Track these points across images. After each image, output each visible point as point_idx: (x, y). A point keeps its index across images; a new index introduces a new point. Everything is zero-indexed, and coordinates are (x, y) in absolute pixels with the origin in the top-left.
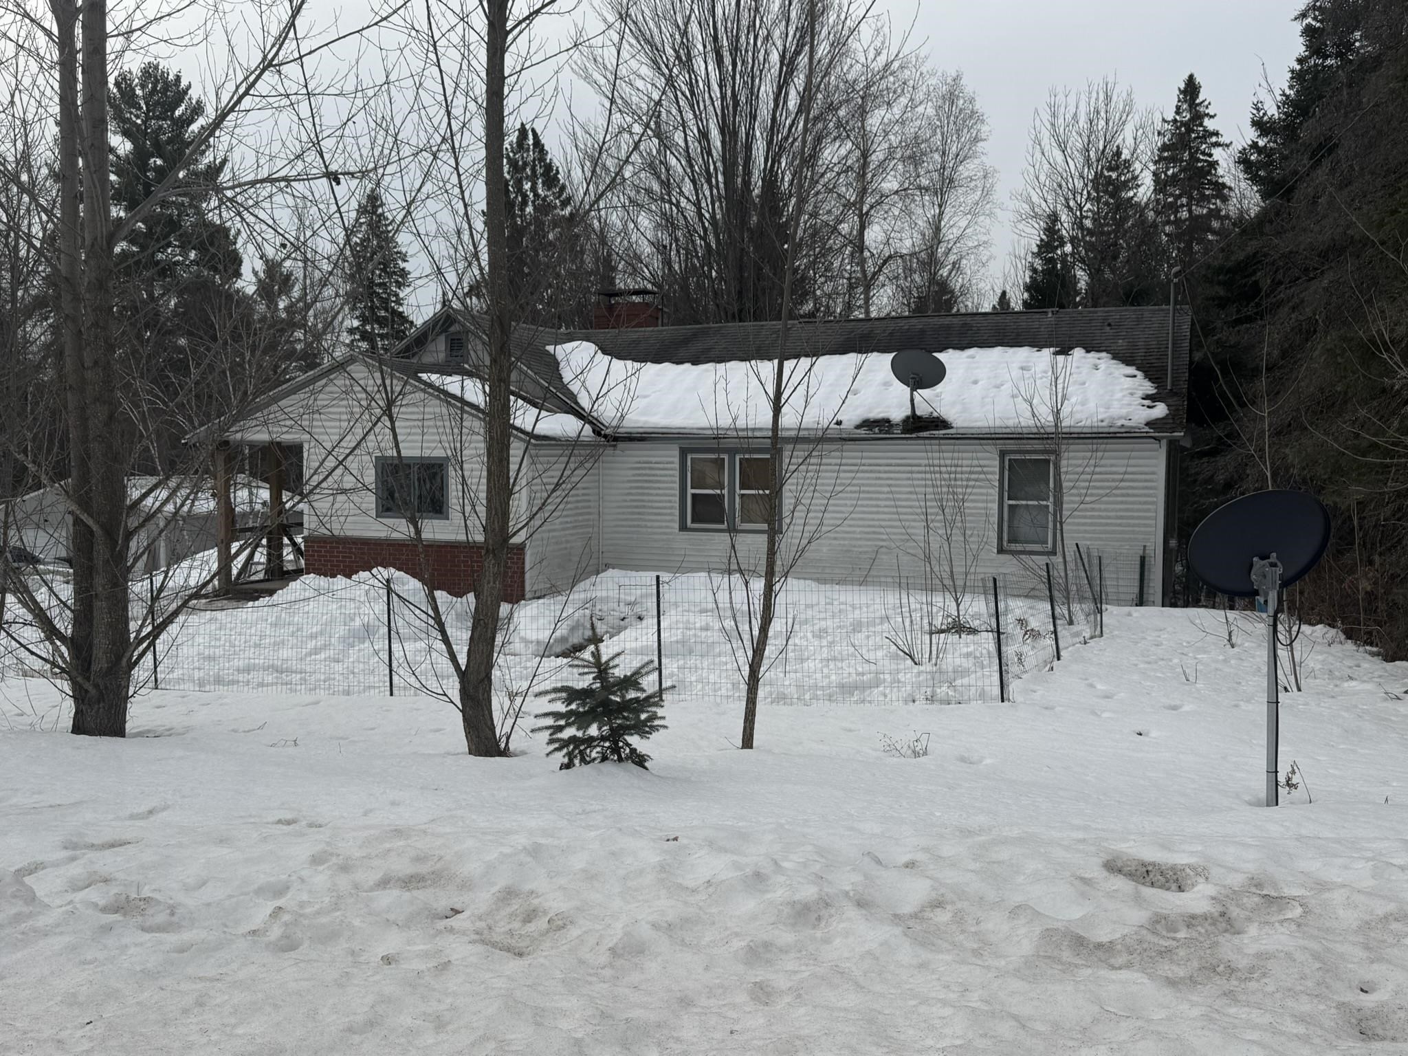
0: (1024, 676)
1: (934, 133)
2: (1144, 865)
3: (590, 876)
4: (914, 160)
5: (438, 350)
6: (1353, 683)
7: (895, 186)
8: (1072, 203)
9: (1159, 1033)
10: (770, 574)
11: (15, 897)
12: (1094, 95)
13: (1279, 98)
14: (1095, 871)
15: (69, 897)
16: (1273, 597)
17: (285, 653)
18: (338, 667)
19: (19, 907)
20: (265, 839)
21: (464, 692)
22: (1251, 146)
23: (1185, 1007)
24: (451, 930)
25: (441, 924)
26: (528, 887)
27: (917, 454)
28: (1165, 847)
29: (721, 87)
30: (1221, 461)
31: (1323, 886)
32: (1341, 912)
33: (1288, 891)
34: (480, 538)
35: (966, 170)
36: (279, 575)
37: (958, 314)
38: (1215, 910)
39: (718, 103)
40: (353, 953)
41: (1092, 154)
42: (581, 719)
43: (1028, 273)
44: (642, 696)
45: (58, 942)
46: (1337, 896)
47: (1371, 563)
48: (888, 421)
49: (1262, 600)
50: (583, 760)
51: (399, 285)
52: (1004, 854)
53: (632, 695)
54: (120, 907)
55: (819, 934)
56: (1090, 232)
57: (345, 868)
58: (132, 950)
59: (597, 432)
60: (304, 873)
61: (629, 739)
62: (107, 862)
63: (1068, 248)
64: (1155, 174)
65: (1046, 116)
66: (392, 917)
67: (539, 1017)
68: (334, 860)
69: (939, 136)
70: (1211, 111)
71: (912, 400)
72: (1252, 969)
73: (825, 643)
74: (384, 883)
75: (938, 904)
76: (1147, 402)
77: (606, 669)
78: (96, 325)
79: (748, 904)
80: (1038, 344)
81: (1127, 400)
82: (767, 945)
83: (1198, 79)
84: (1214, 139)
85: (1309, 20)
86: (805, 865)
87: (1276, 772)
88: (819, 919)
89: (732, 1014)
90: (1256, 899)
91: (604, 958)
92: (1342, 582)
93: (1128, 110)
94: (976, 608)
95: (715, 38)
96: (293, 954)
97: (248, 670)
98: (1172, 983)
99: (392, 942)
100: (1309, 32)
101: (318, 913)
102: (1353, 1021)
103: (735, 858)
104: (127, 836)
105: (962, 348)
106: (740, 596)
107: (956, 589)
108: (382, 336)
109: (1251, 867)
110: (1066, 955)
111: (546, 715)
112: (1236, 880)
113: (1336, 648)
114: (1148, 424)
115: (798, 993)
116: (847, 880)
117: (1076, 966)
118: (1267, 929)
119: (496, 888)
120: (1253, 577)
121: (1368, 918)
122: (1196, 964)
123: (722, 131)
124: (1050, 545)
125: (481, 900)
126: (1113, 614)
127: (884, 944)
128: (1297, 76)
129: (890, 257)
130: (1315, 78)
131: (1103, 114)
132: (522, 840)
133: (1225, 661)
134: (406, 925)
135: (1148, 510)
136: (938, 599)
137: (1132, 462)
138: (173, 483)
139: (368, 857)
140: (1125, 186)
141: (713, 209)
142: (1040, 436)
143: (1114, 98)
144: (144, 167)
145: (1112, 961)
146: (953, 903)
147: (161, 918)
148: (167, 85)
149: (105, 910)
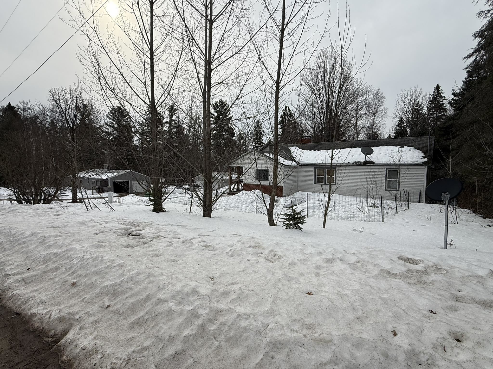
0: (388, 217)
1: (373, 101)
2: (408, 258)
3: (287, 250)
4: (369, 107)
5: (268, 149)
6: (473, 223)
7: (364, 113)
8: (406, 115)
9: (403, 293)
10: (330, 193)
11: (189, 243)
12: (412, 91)
13: (459, 88)
14: (395, 258)
15: (198, 244)
16: (447, 202)
17: (239, 205)
18: (248, 208)
19: (190, 244)
20: (230, 237)
21: (268, 213)
22: (452, 99)
23: (411, 289)
24: (260, 256)
25: (259, 255)
26: (275, 250)
27: (366, 169)
28: (414, 255)
29: (326, 95)
30: (441, 171)
31: (453, 267)
32: (456, 274)
33: (443, 268)
34: (272, 184)
35: (381, 108)
36: (239, 190)
37: (379, 139)
38: (423, 270)
39: (325, 98)
40: (243, 258)
41: (411, 104)
42: (289, 220)
43: (395, 130)
44: (301, 216)
45: (195, 251)
46: (456, 270)
47: (481, 195)
48: (360, 162)
49: (444, 203)
50: (289, 228)
51: (262, 137)
52: (375, 253)
53: (299, 216)
54: (206, 246)
55: (331, 265)
56: (411, 120)
57: (243, 243)
58: (207, 253)
59: (298, 164)
60: (236, 244)
61: (299, 224)
62: (205, 239)
63: (405, 124)
64: (428, 107)
65: (400, 96)
66: (250, 253)
67: (273, 274)
68: (241, 242)
69: (374, 102)
70: (443, 92)
71: (366, 158)
72: (430, 283)
73: (344, 208)
74: (250, 247)
75: (358, 262)
76: (422, 158)
77: (294, 211)
78: (208, 146)
79: (318, 258)
80: (396, 145)
81: (418, 157)
82: (320, 266)
83: (440, 85)
84: (444, 98)
85: (468, 69)
86: (330, 252)
87: (447, 241)
88: (332, 262)
89: (311, 278)
90: (435, 268)
91: (287, 265)
92: (472, 199)
93: (421, 93)
94: (378, 202)
95: (325, 86)
96: (233, 257)
97: (232, 207)
98: (409, 283)
99: (250, 257)
100: (468, 72)
101: (238, 251)
102: (455, 297)
103: (316, 249)
104: (208, 234)
105: (378, 146)
106: (323, 198)
107: (374, 198)
108: (259, 147)
109: (435, 261)
110: (385, 275)
111: (282, 219)
112: (430, 264)
113: (469, 214)
114: (422, 163)
115: (325, 276)
116: (339, 255)
117: (387, 277)
118: (436, 275)
119: (269, 250)
120: (442, 197)
121: (463, 275)
122: (416, 280)
123: (326, 103)
124: (397, 189)
125: (267, 252)
126: (412, 205)
127: (345, 268)
128: (464, 82)
129: (363, 127)
130: (469, 83)
131: (414, 95)
132: (275, 242)
133: (439, 216)
134: (253, 254)
135: (422, 182)
136: (369, 200)
137: (417, 171)
138: (220, 173)
139: (247, 242)
140: (420, 110)
141: (324, 119)
142: (395, 165)
143: (417, 91)
144: (219, 118)
145: (396, 277)
146: (361, 262)
147: (212, 249)
148: (223, 103)
149: (203, 246)
